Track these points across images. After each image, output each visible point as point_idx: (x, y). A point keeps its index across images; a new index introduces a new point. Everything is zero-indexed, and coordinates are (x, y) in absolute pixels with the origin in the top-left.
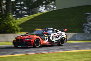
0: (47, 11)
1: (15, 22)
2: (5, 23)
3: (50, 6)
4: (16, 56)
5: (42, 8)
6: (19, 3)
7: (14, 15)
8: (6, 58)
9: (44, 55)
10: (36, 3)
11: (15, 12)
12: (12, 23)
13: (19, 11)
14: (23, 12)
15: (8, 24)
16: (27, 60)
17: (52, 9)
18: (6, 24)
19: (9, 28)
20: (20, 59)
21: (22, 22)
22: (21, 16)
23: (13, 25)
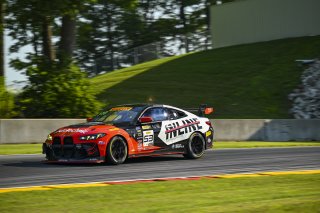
0: (188, 51)
1: (88, 85)
2: (57, 86)
3: (194, 38)
4: (76, 190)
5: (172, 43)
6: (104, 29)
7: (89, 65)
8: (43, 193)
9: (163, 187)
10: (155, 29)
11: (92, 55)
12: (78, 88)
13: (105, 50)
14: (117, 55)
15: (65, 88)
16: (109, 200)
17: (201, 47)
18: (61, 89)
19: (69, 102)
20: (87, 196)
21: (110, 85)
22: (111, 66)
23: (80, 94)
